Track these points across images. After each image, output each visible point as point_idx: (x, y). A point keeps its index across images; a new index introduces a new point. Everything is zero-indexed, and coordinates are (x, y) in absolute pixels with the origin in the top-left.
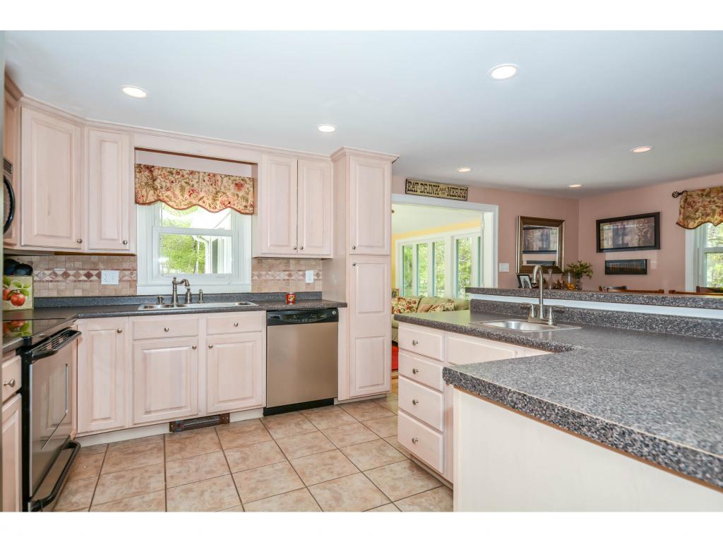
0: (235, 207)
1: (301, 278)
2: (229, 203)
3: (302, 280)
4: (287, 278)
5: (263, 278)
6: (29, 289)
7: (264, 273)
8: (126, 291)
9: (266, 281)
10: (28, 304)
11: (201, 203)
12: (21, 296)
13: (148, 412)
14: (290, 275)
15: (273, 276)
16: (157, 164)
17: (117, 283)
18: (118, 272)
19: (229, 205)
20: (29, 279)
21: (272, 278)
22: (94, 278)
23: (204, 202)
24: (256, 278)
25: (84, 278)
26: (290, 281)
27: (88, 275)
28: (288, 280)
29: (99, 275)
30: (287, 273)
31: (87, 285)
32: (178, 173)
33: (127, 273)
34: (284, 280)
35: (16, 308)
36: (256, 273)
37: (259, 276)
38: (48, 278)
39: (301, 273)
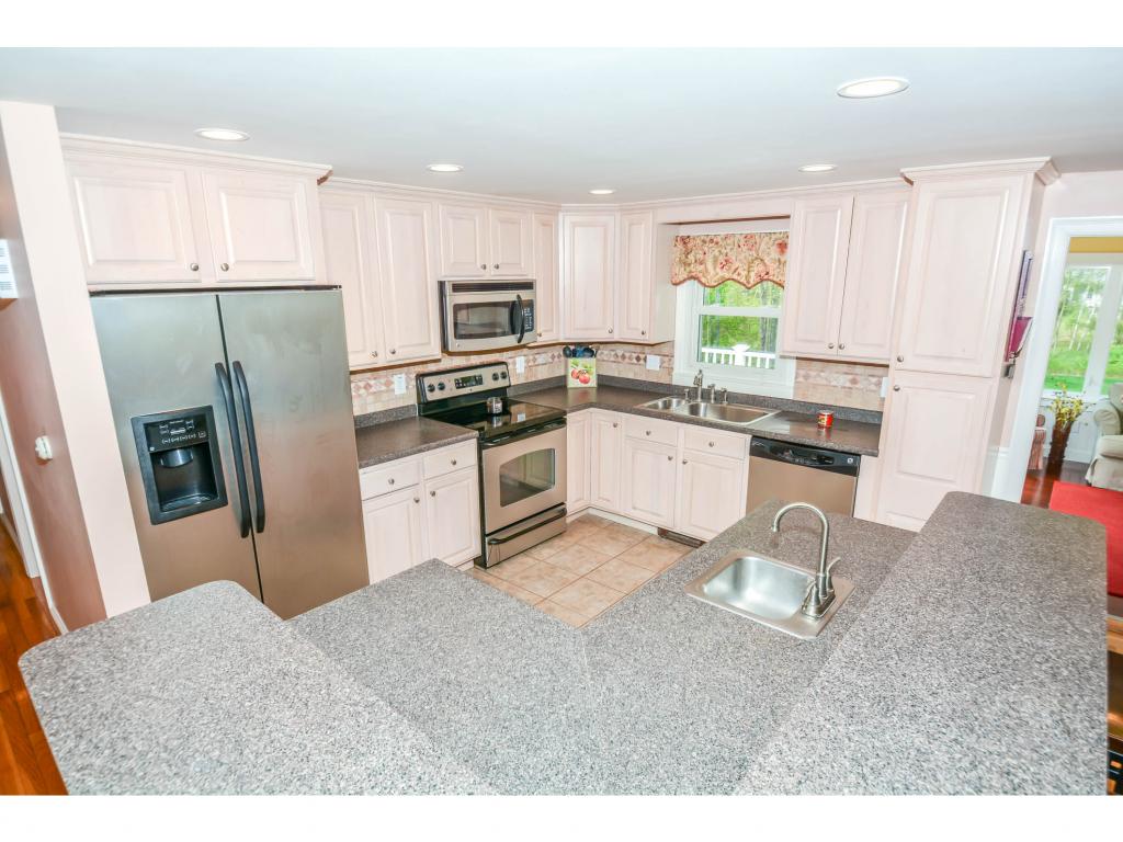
0: (775, 279)
1: (873, 387)
2: (767, 273)
3: (874, 391)
4: (848, 385)
5: (811, 380)
6: (594, 370)
7: (813, 374)
8: (664, 380)
9: (815, 386)
10: (593, 383)
11: (735, 277)
12: (587, 375)
13: (634, 508)
14: (854, 381)
15: (826, 379)
16: (692, 234)
17: (658, 369)
18: (659, 357)
19: (766, 277)
20: (593, 360)
21: (824, 382)
22: (642, 362)
23: (739, 274)
24: (801, 379)
25: (635, 361)
26: (853, 391)
27: (638, 359)
28: (850, 388)
29: (645, 360)
30: (850, 377)
31: (636, 368)
32: (712, 241)
33: (666, 359)
34: (844, 387)
35: (584, 385)
36: (802, 372)
37: (806, 377)
38: (612, 359)
39: (874, 380)
